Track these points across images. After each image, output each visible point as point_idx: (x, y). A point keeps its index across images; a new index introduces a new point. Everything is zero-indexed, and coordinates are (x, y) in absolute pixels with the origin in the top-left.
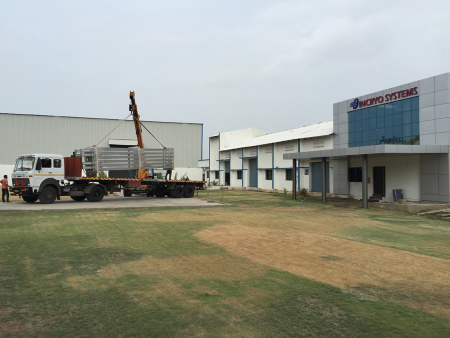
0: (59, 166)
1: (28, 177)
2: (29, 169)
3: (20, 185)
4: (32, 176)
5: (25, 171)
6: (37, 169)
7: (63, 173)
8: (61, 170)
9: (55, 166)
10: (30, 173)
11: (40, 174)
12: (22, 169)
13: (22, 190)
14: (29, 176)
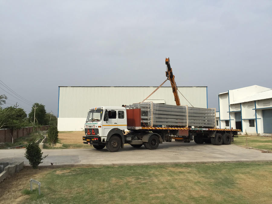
0: (123, 117)
1: (97, 128)
2: (98, 120)
3: (91, 134)
4: (100, 127)
5: (95, 122)
6: (104, 120)
7: (126, 123)
8: (124, 121)
9: (119, 117)
10: (99, 123)
11: (107, 124)
12: (93, 120)
13: (93, 139)
14: (99, 127)
